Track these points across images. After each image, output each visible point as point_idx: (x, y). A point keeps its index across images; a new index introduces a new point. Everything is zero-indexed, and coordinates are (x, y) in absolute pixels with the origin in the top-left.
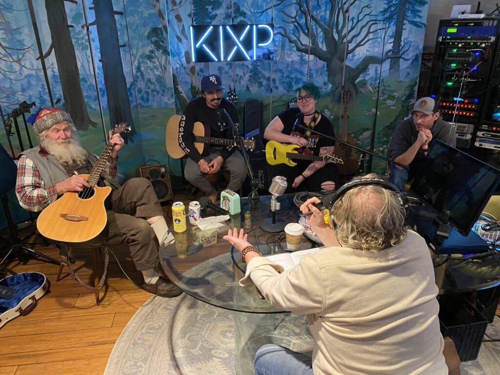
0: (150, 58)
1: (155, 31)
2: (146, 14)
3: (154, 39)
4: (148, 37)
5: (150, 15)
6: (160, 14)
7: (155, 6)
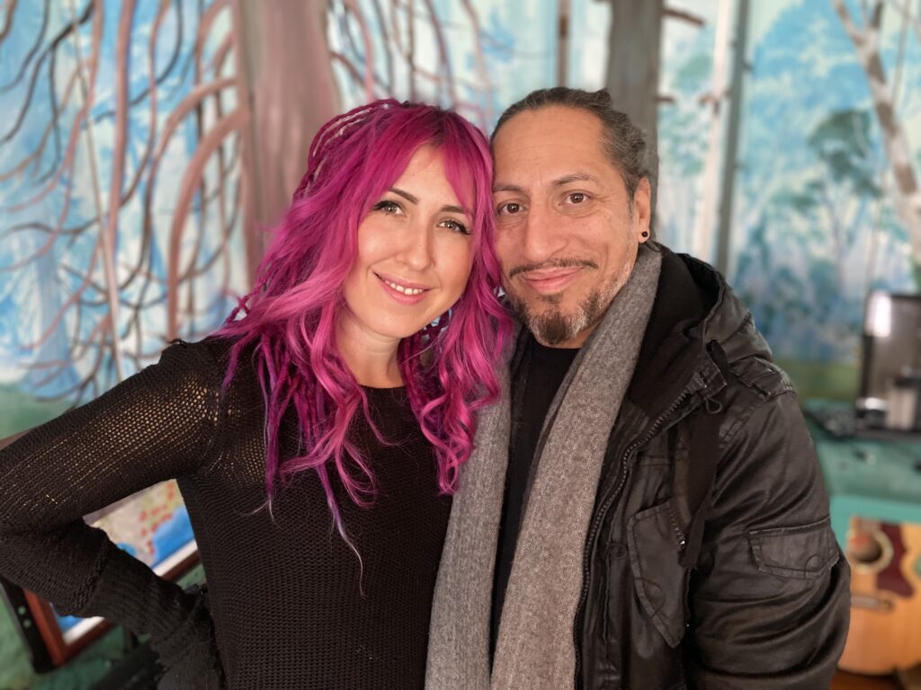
0: (803, 203)
1: (843, 121)
2: (823, 66)
3: (832, 145)
4: (815, 141)
5: (838, 72)
6: (875, 68)
7: (858, 42)
